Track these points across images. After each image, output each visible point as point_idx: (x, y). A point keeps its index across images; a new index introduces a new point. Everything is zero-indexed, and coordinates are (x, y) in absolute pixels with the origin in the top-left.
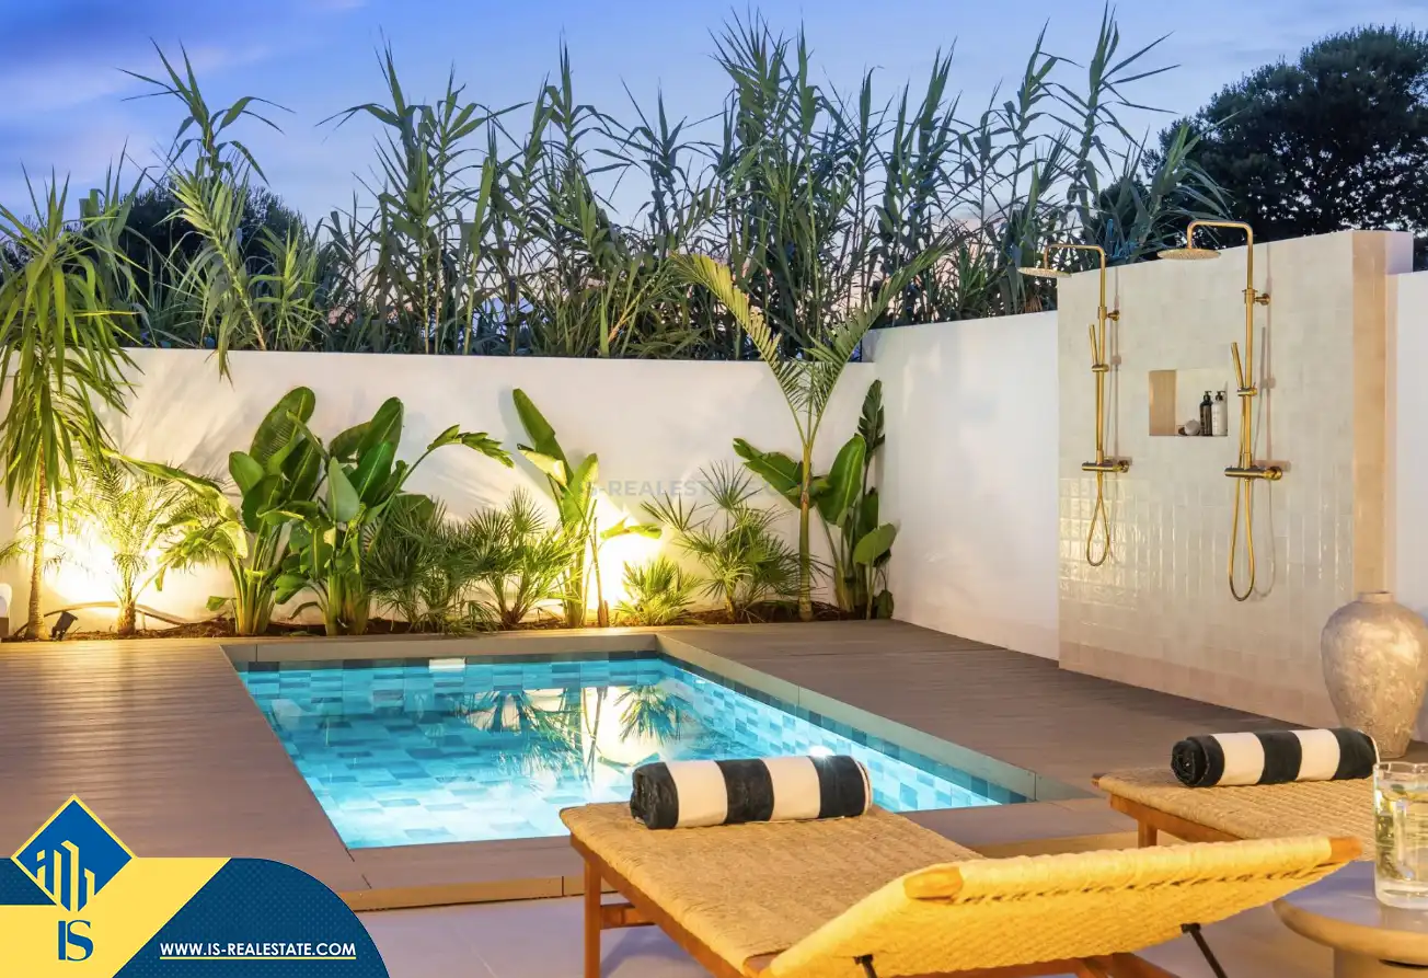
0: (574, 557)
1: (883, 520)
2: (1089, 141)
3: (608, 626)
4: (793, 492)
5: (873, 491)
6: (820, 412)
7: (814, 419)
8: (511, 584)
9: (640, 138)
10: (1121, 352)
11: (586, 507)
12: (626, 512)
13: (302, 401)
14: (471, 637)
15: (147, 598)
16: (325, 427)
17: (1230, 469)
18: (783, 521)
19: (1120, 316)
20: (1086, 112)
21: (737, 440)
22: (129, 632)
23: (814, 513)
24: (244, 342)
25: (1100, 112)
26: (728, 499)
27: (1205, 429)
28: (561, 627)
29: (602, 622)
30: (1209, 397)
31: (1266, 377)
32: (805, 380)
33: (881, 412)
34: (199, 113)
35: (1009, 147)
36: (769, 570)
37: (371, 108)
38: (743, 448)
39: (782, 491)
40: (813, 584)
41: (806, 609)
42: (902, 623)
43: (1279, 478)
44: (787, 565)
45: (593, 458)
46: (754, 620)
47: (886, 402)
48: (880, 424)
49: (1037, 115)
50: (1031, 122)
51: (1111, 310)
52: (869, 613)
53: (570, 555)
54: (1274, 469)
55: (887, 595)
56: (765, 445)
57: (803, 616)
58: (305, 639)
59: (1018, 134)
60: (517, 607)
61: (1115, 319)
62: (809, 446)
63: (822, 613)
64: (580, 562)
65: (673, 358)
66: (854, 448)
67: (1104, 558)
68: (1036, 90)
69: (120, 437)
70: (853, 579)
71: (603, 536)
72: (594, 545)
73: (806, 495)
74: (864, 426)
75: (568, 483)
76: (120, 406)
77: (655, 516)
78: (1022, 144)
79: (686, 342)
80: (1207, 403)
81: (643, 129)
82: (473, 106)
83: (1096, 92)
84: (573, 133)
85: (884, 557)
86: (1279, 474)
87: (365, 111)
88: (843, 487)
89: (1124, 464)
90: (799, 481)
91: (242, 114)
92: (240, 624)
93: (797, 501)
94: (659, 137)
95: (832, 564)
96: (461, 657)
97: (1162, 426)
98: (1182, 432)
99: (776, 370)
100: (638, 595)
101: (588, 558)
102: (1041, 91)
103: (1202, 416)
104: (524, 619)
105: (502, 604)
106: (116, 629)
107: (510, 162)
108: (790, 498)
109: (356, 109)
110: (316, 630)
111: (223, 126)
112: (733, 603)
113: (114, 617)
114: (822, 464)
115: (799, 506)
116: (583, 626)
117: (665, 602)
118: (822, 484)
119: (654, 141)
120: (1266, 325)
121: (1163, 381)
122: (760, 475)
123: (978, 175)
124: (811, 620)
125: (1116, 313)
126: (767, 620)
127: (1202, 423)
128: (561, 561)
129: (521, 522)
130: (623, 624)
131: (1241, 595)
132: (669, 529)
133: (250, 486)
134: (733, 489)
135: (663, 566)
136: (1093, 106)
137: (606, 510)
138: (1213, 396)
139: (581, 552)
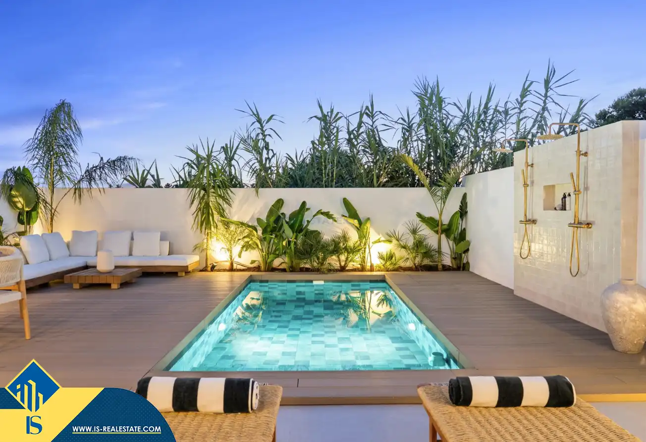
0: (363, 249)
1: (468, 238)
2: (544, 109)
3: (373, 271)
4: (436, 229)
5: (464, 229)
6: (444, 203)
7: (443, 206)
8: (343, 257)
9: (401, 121)
10: (534, 179)
11: (366, 234)
12: (381, 236)
13: (280, 203)
14: (326, 274)
15: (236, 259)
16: (288, 210)
17: (570, 224)
18: (432, 239)
19: (534, 165)
20: (544, 99)
21: (417, 213)
22: (232, 269)
23: (443, 236)
24: (266, 186)
25: (548, 98)
26: (414, 232)
27: (564, 208)
28: (359, 271)
29: (372, 270)
30: (565, 195)
31: (586, 186)
32: (439, 193)
33: (467, 203)
34: (259, 121)
35: (516, 113)
36: (427, 254)
37: (315, 117)
38: (419, 215)
39: (432, 229)
40: (442, 259)
41: (440, 267)
42: (472, 273)
43: (590, 228)
44: (433, 253)
45: (368, 219)
46: (422, 271)
47: (468, 200)
48: (466, 207)
49: (525, 102)
50: (524, 104)
51: (530, 164)
52: (461, 269)
53: (361, 249)
54: (588, 224)
55: (468, 263)
56: (427, 215)
57: (439, 269)
58: (281, 273)
59: (519, 109)
60: (345, 265)
61: (532, 167)
62: (441, 214)
63: (446, 268)
64: (365, 251)
65: (399, 187)
66: (456, 215)
67: (528, 256)
68: (527, 92)
69: (230, 214)
70: (457, 257)
71: (373, 243)
72: (369, 246)
73: (440, 231)
74: (461, 208)
75: (360, 227)
76: (230, 205)
77: (390, 237)
78: (521, 112)
79: (403, 182)
80: (565, 197)
81: (402, 118)
82: (338, 113)
83: (547, 91)
84: (374, 120)
85: (467, 251)
86: (590, 226)
87: (314, 118)
88: (453, 228)
89: (534, 222)
90: (438, 226)
91: (272, 120)
92: (262, 268)
93: (437, 232)
94: (407, 120)
95: (450, 253)
96: (322, 280)
97: (549, 206)
98: (555, 209)
99: (429, 190)
100: (383, 262)
101: (367, 250)
102: (528, 93)
103: (562, 202)
104: (347, 268)
105: (340, 264)
106: (228, 268)
107: (353, 130)
108: (434, 231)
109: (312, 117)
110: (284, 270)
111: (267, 123)
112: (415, 265)
113: (227, 265)
114: (446, 220)
115: (438, 234)
116: (366, 271)
117: (391, 264)
118: (445, 227)
119: (405, 121)
120: (586, 165)
121: (550, 189)
122: (425, 224)
123: (504, 123)
124: (441, 271)
125: (532, 164)
126: (426, 271)
127: (562, 205)
128: (359, 250)
129: (345, 238)
130: (379, 271)
131: (574, 274)
132: (395, 242)
133: (263, 228)
134: (416, 229)
135: (391, 253)
136: (546, 96)
137: (373, 235)
138: (567, 195)
139: (365, 248)
